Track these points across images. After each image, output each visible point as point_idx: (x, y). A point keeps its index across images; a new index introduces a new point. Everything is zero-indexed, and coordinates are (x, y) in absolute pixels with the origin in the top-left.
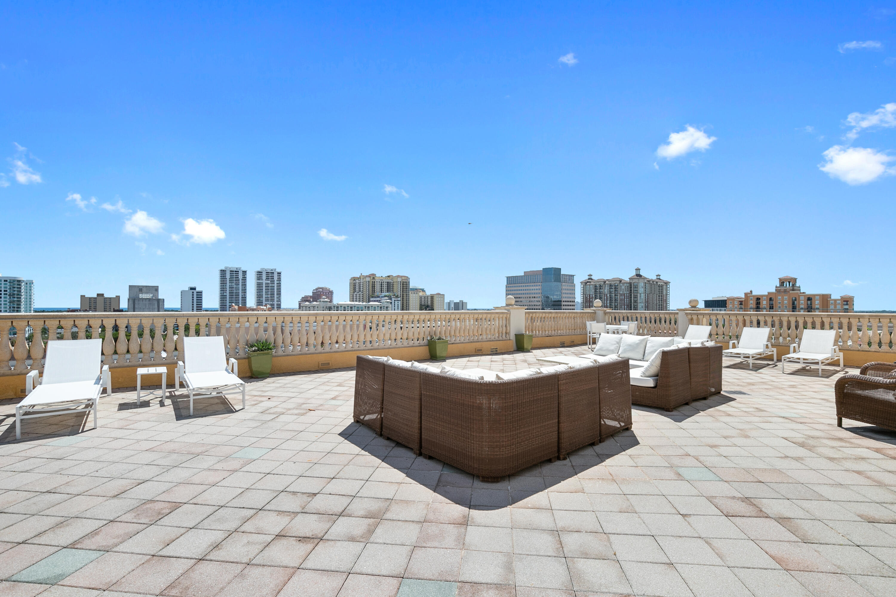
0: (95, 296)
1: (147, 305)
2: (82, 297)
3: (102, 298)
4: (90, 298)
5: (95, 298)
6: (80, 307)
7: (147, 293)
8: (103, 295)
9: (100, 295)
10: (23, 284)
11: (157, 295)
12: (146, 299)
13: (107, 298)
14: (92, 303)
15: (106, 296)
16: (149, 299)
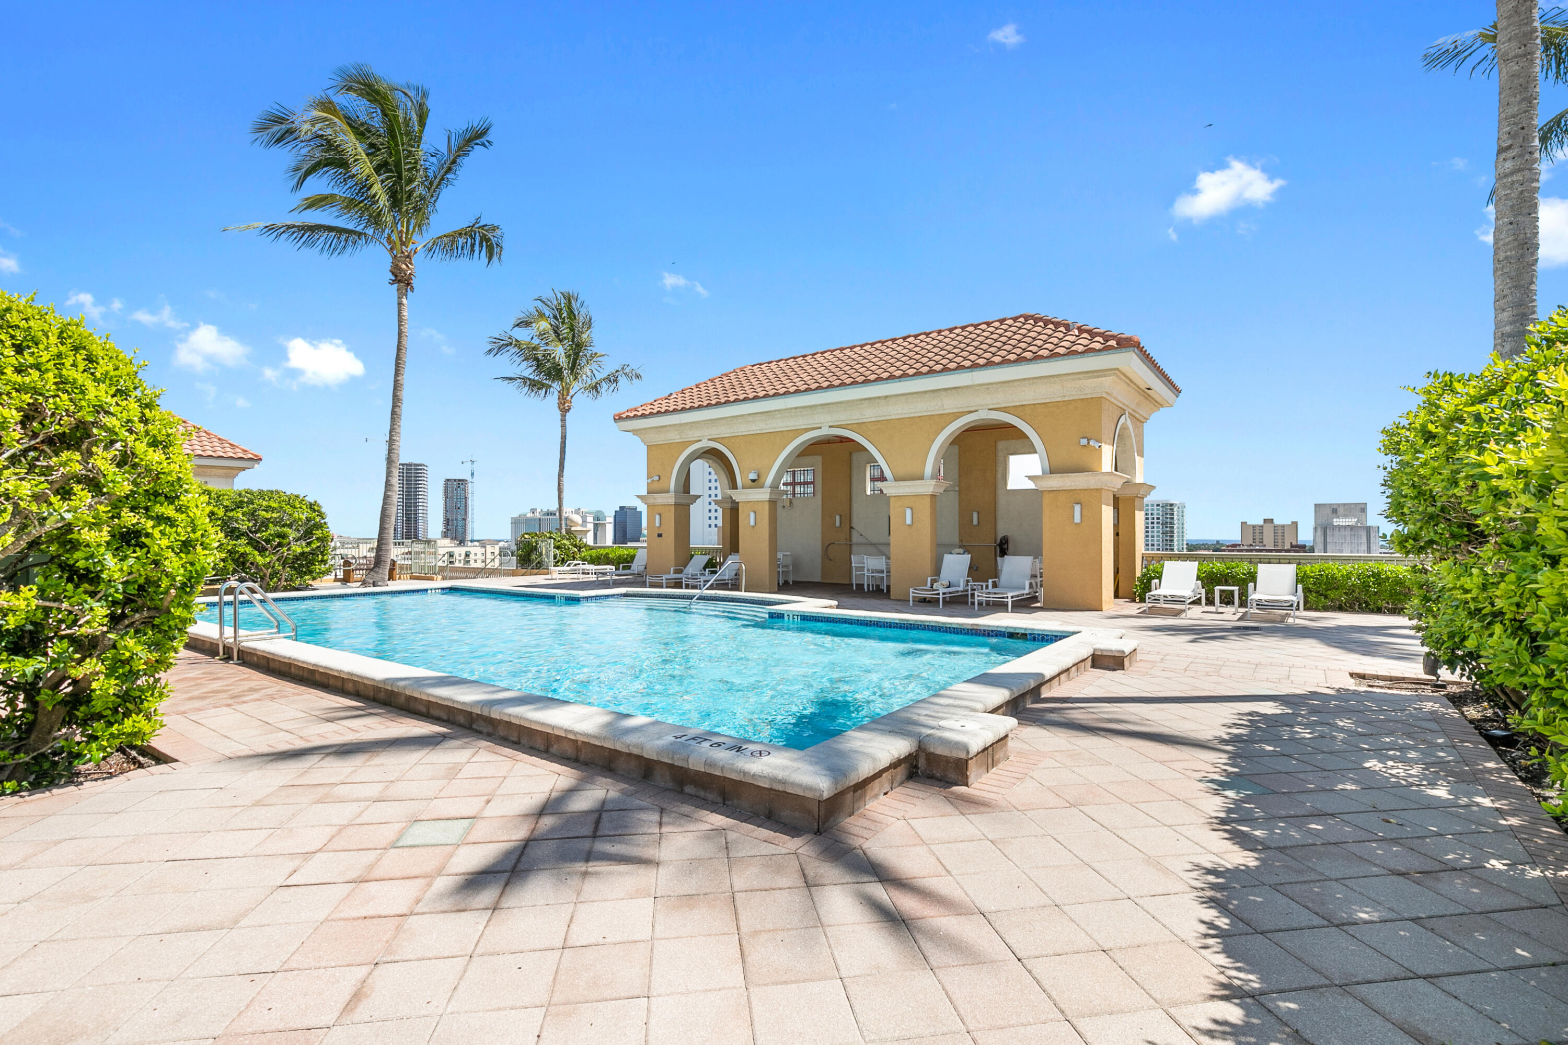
0: (1261, 523)
1: (1348, 538)
2: (1243, 524)
3: (1272, 525)
4: (1254, 527)
5: (1262, 526)
6: (1240, 539)
7: (1345, 516)
8: (1271, 521)
9: (1268, 521)
10: (1175, 509)
11: (1364, 519)
12: (1345, 527)
13: (1277, 526)
14: (1257, 534)
15: (1276, 522)
16: (1352, 528)
